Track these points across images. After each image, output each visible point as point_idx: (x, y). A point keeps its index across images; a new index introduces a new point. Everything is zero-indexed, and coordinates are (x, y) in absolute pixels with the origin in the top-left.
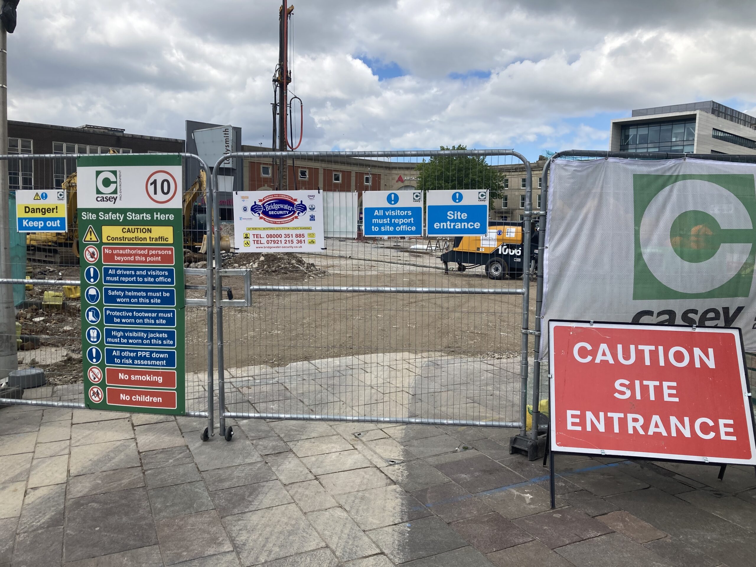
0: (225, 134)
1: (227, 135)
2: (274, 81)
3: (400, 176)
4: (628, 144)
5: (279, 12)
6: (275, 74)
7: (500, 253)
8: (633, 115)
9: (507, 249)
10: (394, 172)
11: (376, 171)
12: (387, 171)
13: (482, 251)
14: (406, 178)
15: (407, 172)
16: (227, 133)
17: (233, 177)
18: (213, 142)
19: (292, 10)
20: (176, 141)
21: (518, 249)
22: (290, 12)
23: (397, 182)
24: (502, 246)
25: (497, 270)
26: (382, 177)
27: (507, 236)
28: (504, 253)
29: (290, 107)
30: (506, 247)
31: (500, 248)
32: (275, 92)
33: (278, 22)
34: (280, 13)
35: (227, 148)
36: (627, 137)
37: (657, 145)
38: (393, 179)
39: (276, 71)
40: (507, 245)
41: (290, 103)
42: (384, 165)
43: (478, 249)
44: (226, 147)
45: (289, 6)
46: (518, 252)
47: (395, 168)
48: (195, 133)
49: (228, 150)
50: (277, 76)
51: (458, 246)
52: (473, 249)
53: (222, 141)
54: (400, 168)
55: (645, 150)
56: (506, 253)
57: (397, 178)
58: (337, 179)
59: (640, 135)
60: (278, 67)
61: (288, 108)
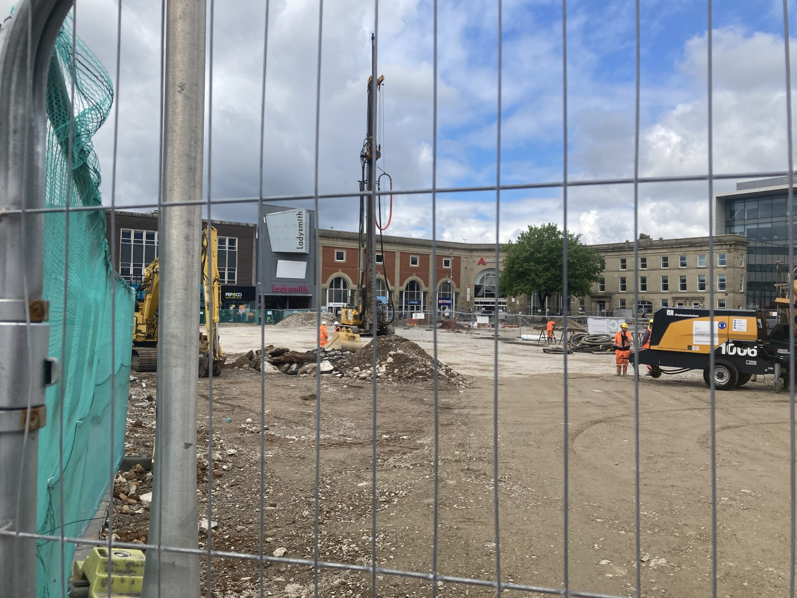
0: (299, 217)
1: (301, 219)
2: (362, 156)
3: (482, 258)
4: (734, 220)
5: (367, 83)
6: (363, 150)
7: (724, 352)
8: (738, 189)
9: (735, 348)
10: (475, 254)
11: (456, 253)
12: (468, 254)
13: (695, 349)
14: (488, 261)
15: (489, 254)
16: (300, 216)
17: (305, 263)
18: (286, 226)
19: (382, 80)
20: (247, 226)
21: (752, 348)
22: (379, 83)
23: (478, 264)
24: (727, 343)
25: (721, 376)
26: (462, 259)
27: (734, 330)
28: (730, 353)
29: (379, 185)
30: (732, 345)
31: (723, 346)
32: (363, 168)
33: (366, 94)
34: (369, 85)
35: (301, 232)
36: (732, 213)
37: (769, 220)
38: (474, 262)
39: (364, 146)
40: (733, 342)
41: (379, 180)
42: (464, 247)
43: (690, 347)
44: (300, 230)
45: (379, 76)
46: (753, 353)
47: (477, 250)
48: (267, 217)
49: (302, 234)
50: (365, 151)
51: (657, 343)
52: (681, 348)
53: (295, 224)
54: (481, 250)
55: (755, 227)
56: (734, 353)
57: (478, 260)
58: (414, 262)
59: (748, 210)
60: (366, 141)
61: (377, 185)
